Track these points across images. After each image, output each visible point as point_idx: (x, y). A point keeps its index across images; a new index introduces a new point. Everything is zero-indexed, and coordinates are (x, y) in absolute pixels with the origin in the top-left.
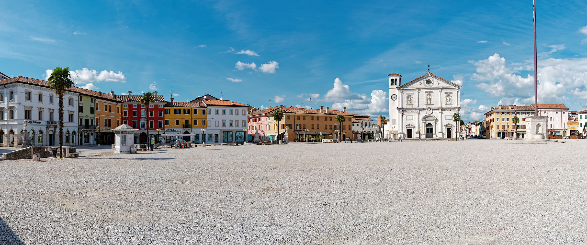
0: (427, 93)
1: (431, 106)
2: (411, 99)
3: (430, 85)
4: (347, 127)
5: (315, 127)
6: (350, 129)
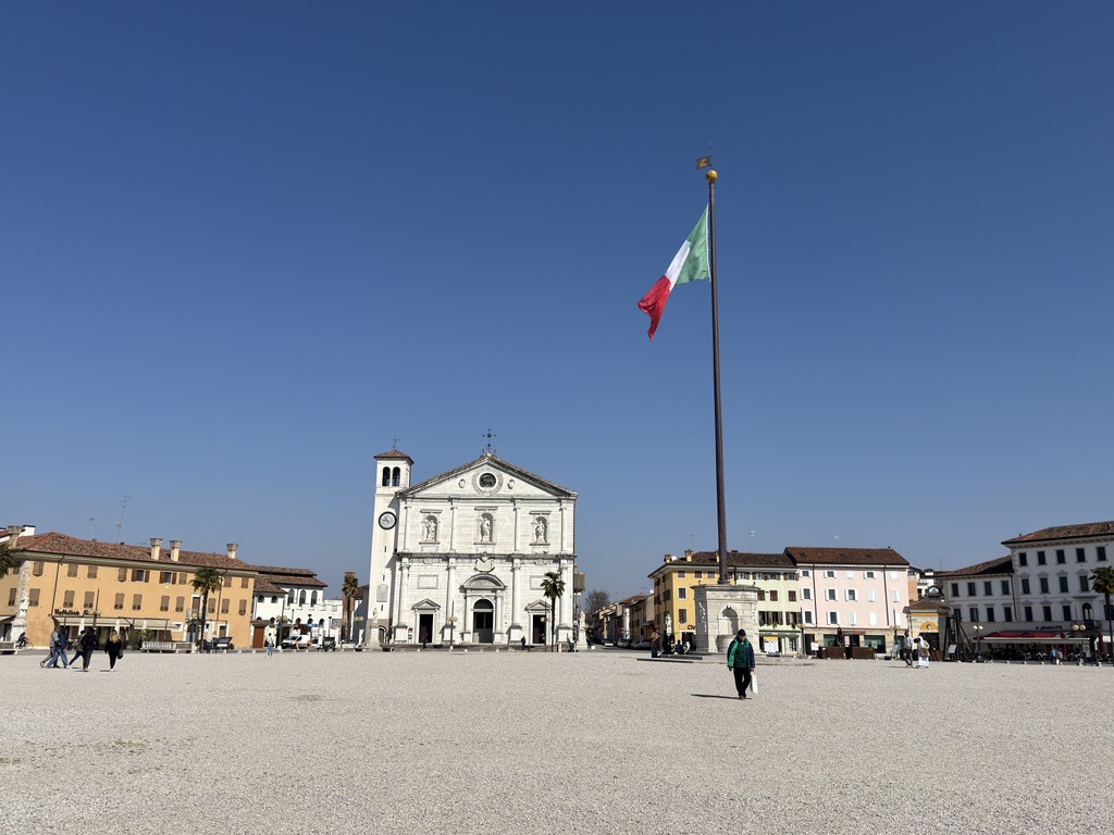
0: (482, 512)
1: (489, 550)
2: (436, 527)
3: (492, 489)
4: (234, 607)
5: (128, 603)
6: (242, 612)
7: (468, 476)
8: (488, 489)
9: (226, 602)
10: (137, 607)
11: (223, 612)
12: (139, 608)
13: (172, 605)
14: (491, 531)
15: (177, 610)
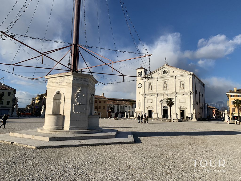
0: (164, 81)
1: (167, 92)
3: (167, 74)
4: (102, 108)
7: (160, 72)
8: (165, 74)
9: (100, 107)
11: (99, 109)
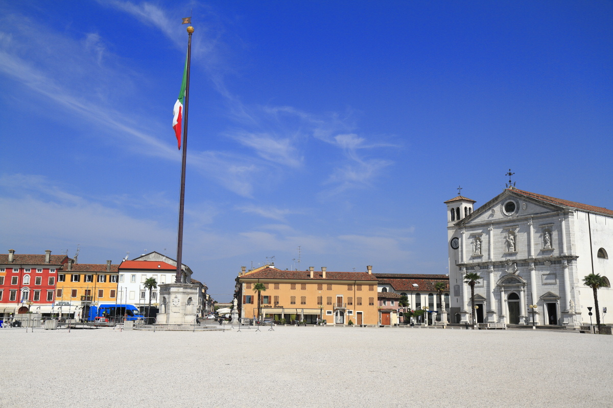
1: (514, 258)
2: (480, 245)
3: (513, 213)
4: (365, 302)
5: (298, 301)
6: (371, 304)
7: (497, 206)
8: (510, 213)
9: (359, 299)
10: (303, 303)
11: (358, 304)
12: (305, 303)
13: (325, 301)
14: (515, 244)
15: (328, 304)
